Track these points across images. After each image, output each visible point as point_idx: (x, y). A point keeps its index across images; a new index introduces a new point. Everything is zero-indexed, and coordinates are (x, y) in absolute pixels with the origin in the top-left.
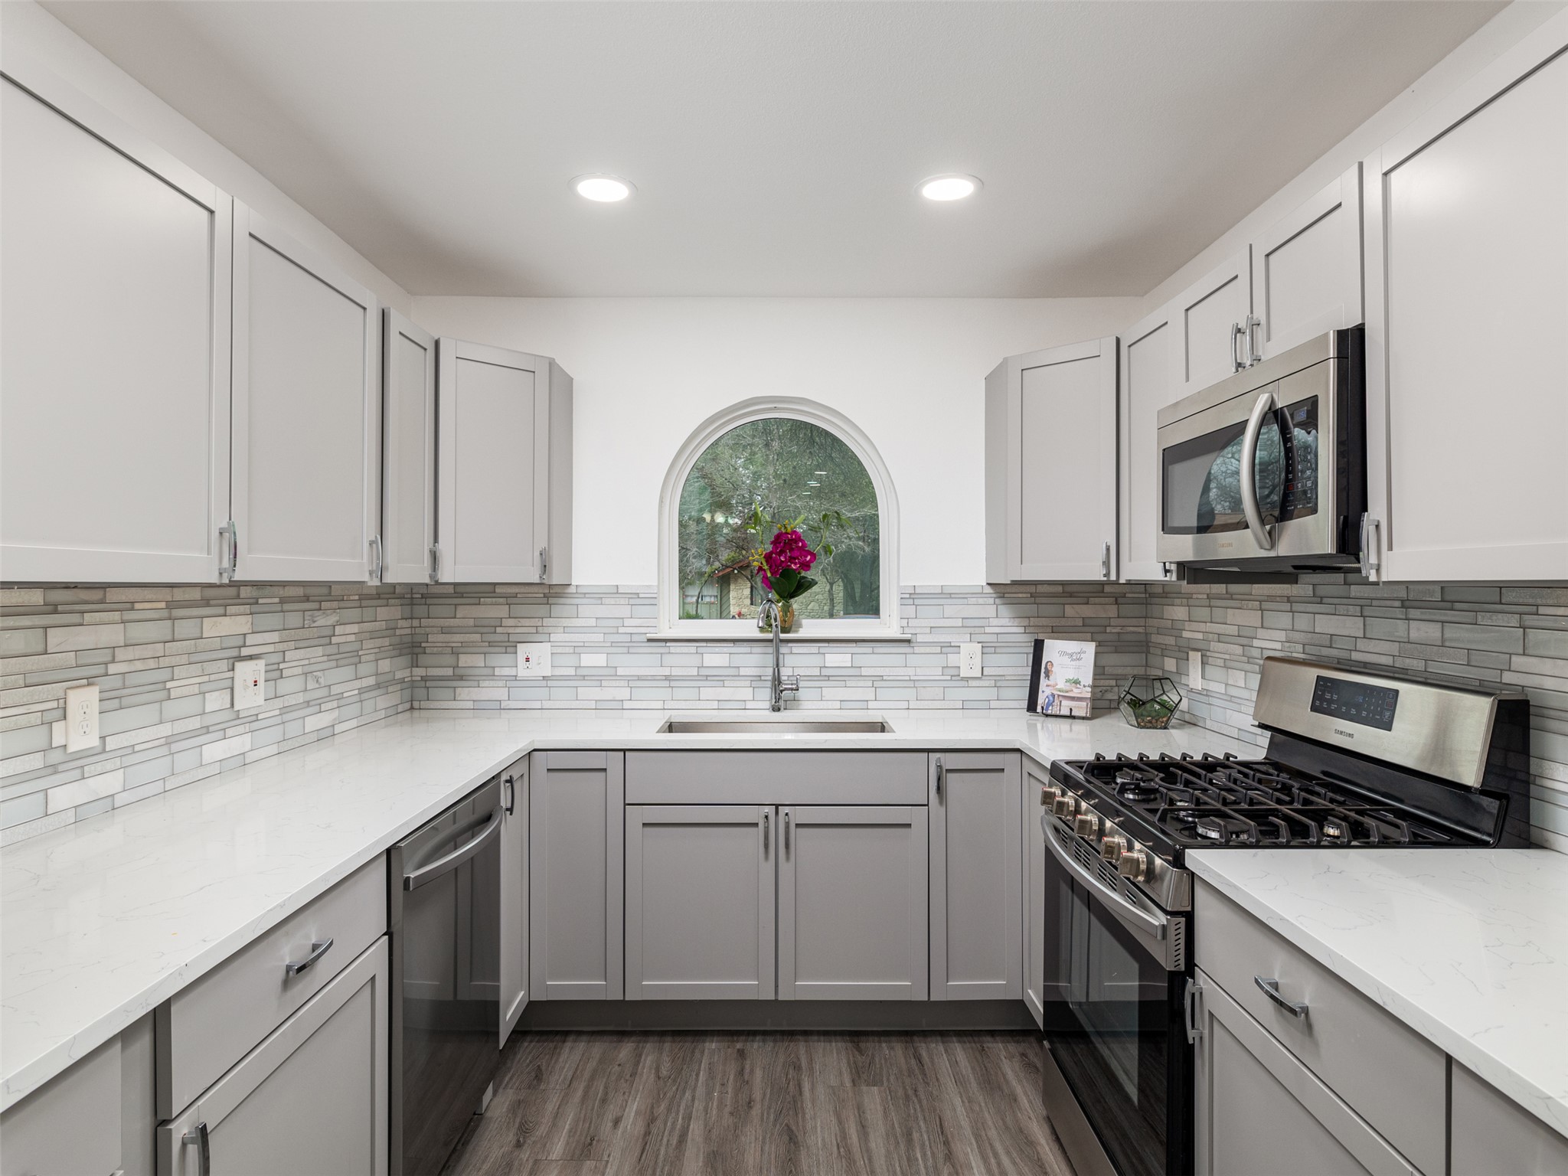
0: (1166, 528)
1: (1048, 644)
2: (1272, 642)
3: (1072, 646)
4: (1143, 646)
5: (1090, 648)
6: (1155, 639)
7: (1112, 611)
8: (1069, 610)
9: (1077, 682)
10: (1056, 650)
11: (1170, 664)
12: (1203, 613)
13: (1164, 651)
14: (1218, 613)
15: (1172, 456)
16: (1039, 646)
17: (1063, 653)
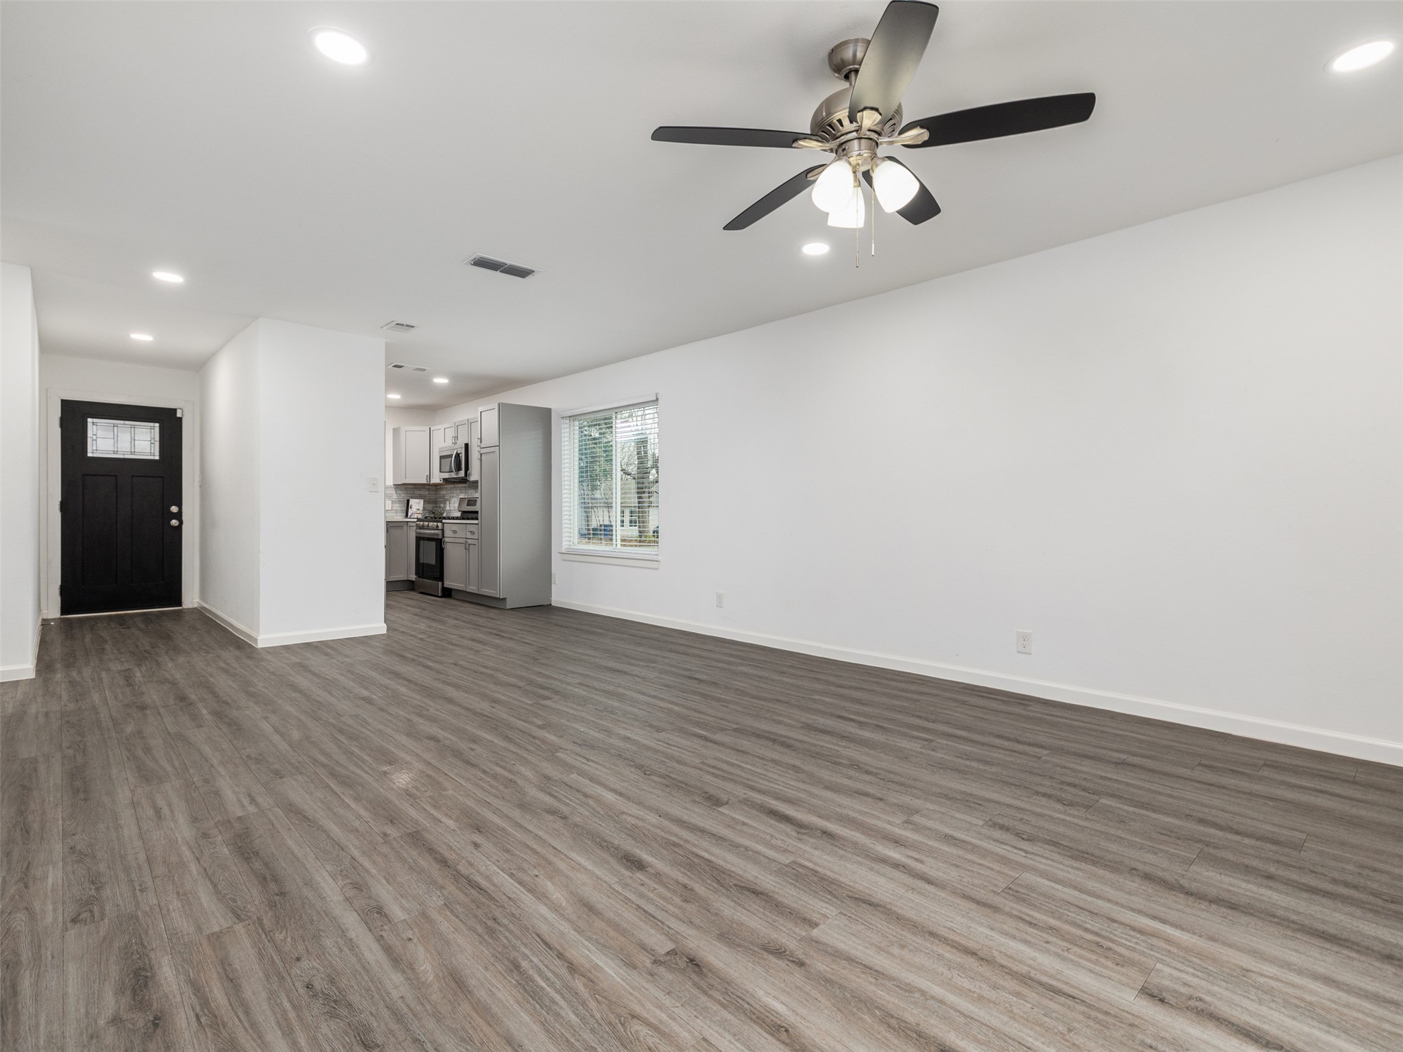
0: (440, 472)
1: (411, 500)
2: (462, 496)
3: (417, 501)
4: (435, 502)
5: (422, 501)
6: (438, 500)
7: (427, 493)
8: (416, 492)
9: (419, 509)
10: (412, 502)
11: (442, 505)
12: (450, 492)
13: (441, 502)
14: (452, 492)
15: (442, 457)
16: (408, 501)
17: (415, 502)
